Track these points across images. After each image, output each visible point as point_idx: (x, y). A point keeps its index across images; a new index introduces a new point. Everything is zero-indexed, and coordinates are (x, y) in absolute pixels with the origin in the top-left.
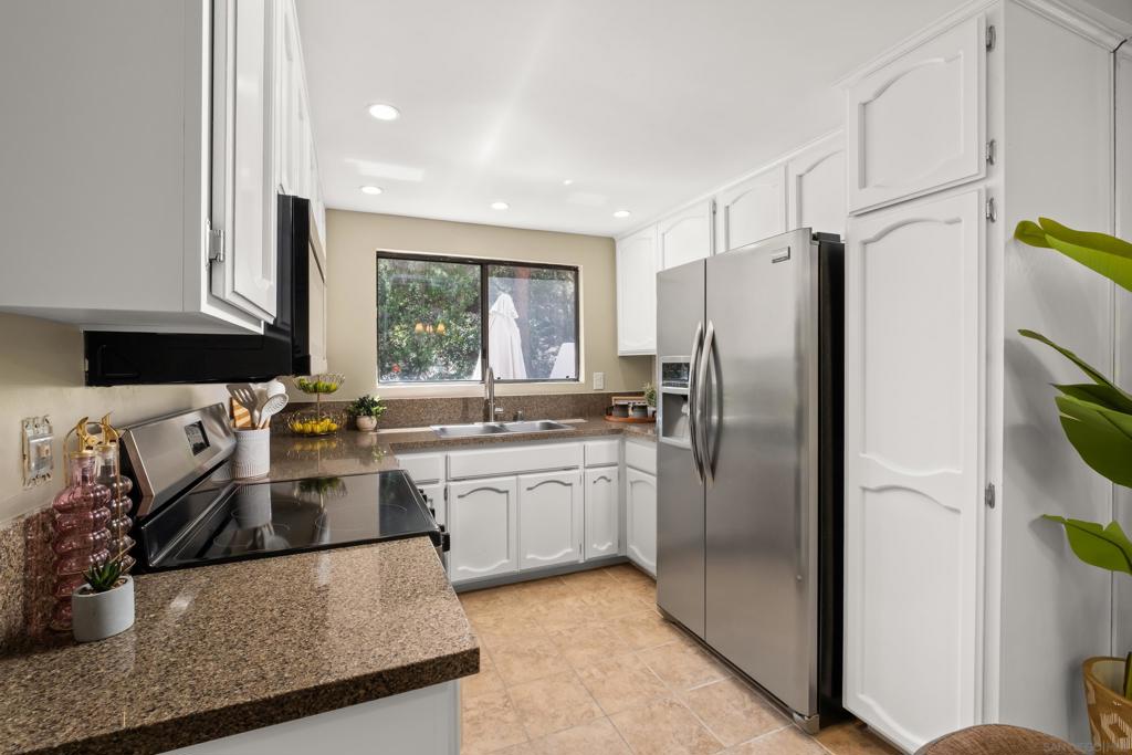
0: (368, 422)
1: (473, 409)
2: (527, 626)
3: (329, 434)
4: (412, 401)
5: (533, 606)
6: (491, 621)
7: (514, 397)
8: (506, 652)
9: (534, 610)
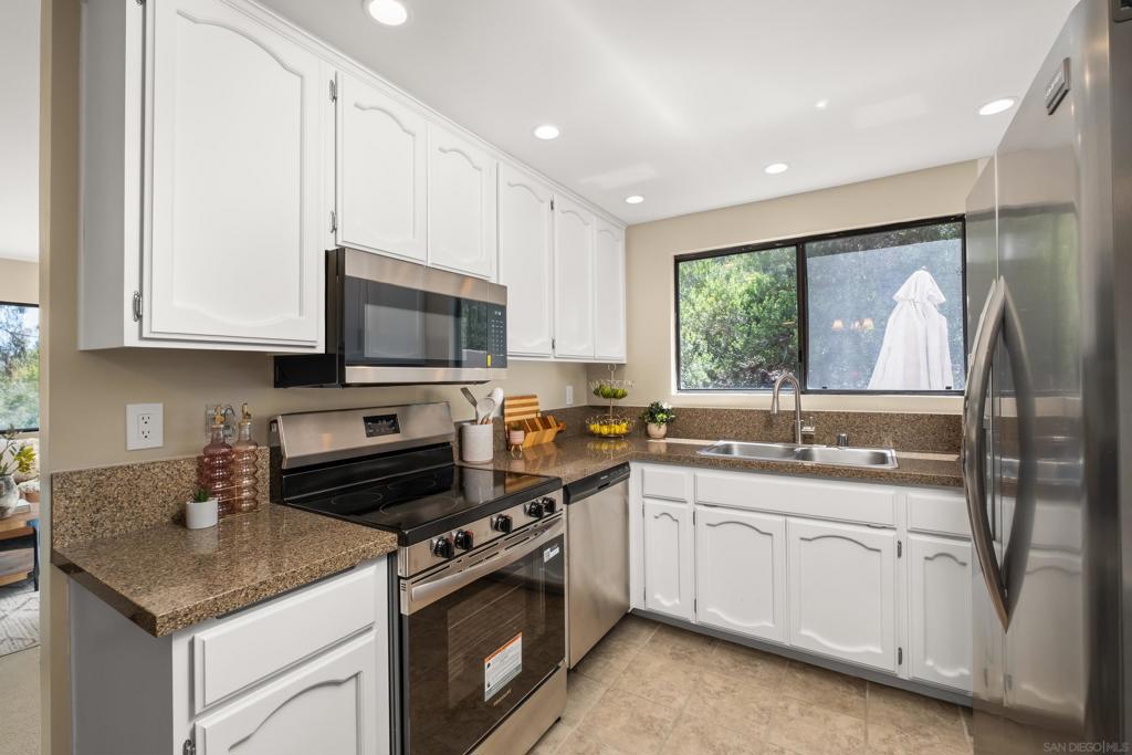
0: (657, 430)
1: (778, 424)
2: (752, 717)
3: (618, 437)
4: (705, 411)
5: (784, 698)
6: (718, 685)
7: (839, 414)
8: (696, 730)
9: (781, 704)
